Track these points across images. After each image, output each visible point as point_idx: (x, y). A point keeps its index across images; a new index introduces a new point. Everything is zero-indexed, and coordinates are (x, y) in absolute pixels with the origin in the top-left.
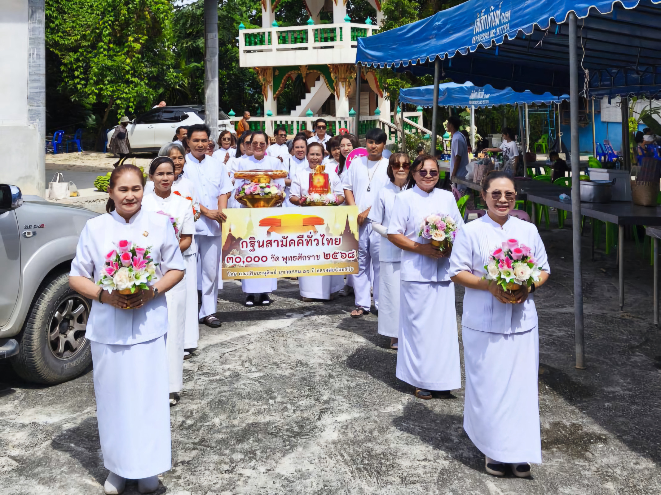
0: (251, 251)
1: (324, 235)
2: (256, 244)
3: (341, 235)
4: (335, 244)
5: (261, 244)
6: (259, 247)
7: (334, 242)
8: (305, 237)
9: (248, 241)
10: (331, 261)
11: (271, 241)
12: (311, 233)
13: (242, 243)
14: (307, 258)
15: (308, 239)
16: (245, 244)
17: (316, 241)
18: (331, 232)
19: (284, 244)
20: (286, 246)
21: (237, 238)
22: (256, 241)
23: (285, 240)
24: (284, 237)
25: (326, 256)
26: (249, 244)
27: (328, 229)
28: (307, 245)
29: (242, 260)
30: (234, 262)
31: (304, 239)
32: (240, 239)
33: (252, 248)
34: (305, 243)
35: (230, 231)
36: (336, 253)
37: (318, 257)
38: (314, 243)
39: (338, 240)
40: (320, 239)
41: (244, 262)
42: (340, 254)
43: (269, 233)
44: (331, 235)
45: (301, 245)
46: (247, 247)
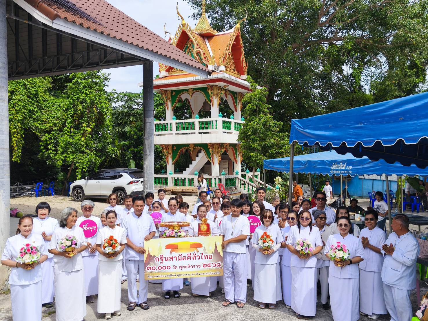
0: (161, 263)
1: (202, 253)
2: (164, 259)
3: (212, 253)
4: (209, 258)
5: (167, 259)
6: (166, 261)
7: (208, 257)
8: (192, 255)
9: (159, 257)
10: (207, 269)
11: (172, 257)
12: (195, 252)
13: (156, 259)
14: (193, 267)
15: (194, 256)
16: (157, 259)
17: (198, 257)
18: (206, 251)
19: (180, 259)
20: (181, 260)
21: (153, 256)
22: (164, 257)
23: (180, 257)
24: (179, 255)
25: (204, 265)
26: (160, 259)
27: (205, 250)
28: (193, 259)
29: (156, 268)
30: (152, 270)
31: (191, 256)
32: (154, 256)
33: (161, 262)
34: (192, 258)
35: (149, 252)
36: (210, 264)
37: (200, 266)
38: (197, 258)
39: (211, 256)
40: (200, 256)
41: (157, 269)
42: (212, 264)
43: (171, 252)
44: (207, 253)
45: (189, 259)
46: (158, 261)
